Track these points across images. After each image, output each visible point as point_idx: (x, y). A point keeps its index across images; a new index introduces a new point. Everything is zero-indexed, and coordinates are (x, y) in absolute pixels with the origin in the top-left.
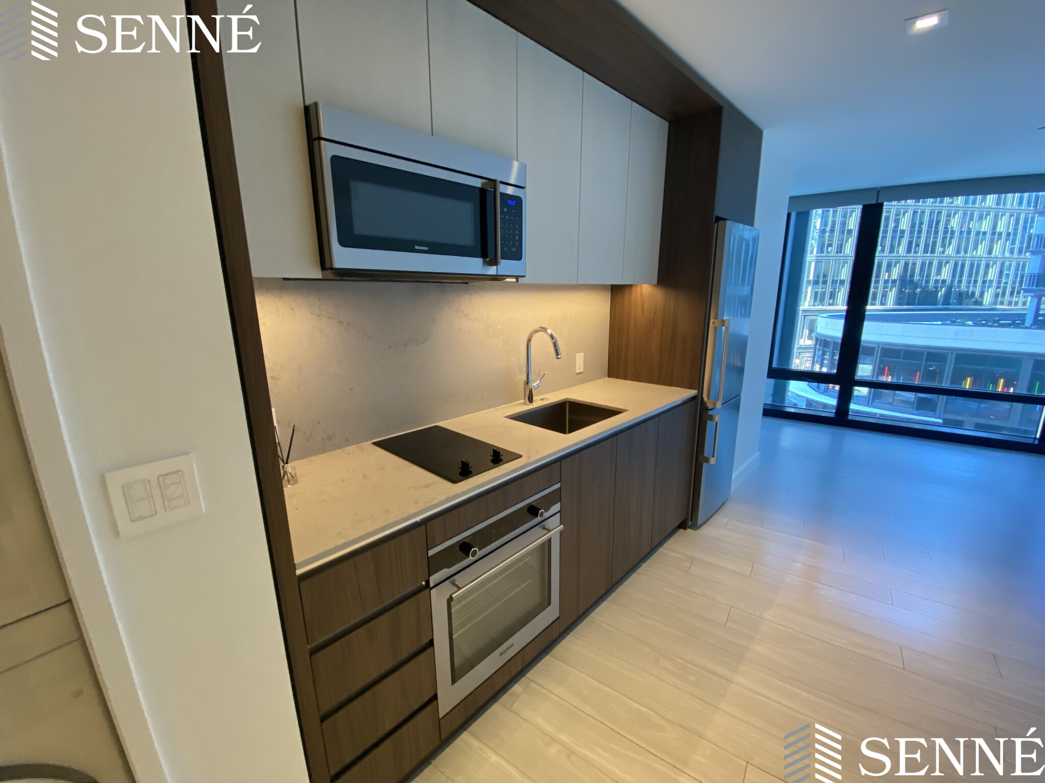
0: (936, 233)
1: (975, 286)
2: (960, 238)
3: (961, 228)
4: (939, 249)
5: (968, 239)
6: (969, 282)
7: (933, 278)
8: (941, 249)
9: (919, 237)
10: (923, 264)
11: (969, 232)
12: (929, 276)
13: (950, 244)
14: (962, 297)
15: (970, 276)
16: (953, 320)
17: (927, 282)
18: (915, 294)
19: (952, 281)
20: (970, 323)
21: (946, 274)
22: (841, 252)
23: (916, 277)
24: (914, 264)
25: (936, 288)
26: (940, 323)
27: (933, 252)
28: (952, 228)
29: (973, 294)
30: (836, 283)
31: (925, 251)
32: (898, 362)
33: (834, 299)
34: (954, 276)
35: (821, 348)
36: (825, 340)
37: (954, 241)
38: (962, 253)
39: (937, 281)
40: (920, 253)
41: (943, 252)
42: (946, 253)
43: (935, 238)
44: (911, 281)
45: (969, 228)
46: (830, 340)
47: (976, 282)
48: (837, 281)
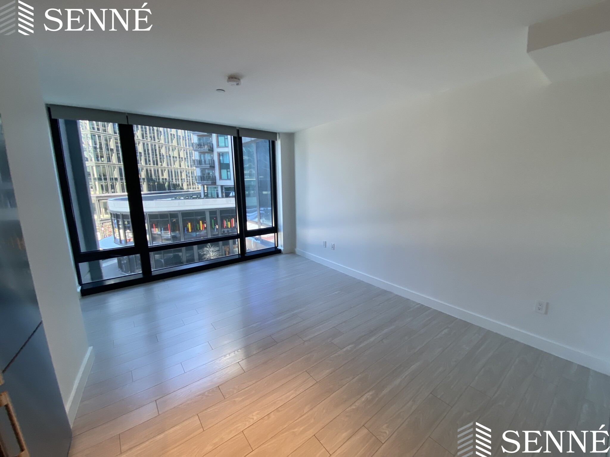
0: (156, 155)
1: (179, 181)
2: (167, 159)
3: (166, 154)
4: (159, 164)
5: (170, 160)
6: (176, 179)
7: (161, 177)
8: (160, 164)
9: (149, 157)
10: (155, 170)
11: (170, 157)
12: (159, 176)
13: (163, 162)
14: (176, 186)
15: (176, 176)
16: (176, 197)
17: (159, 179)
18: (155, 185)
19: (169, 179)
20: (182, 198)
21: (166, 176)
22: (110, 162)
23: (153, 177)
24: (151, 170)
25: (163, 182)
26: (170, 199)
27: (157, 164)
28: (162, 154)
29: (179, 185)
30: (113, 180)
31: (154, 164)
32: (158, 220)
33: (114, 189)
34: (169, 176)
35: (116, 219)
36: (116, 214)
37: (165, 160)
38: (170, 166)
39: (163, 179)
40: (152, 165)
41: (162, 165)
42: (163, 166)
43: (156, 158)
44: (152, 179)
45: (169, 154)
46: (119, 214)
47: (178, 179)
48: (113, 178)
